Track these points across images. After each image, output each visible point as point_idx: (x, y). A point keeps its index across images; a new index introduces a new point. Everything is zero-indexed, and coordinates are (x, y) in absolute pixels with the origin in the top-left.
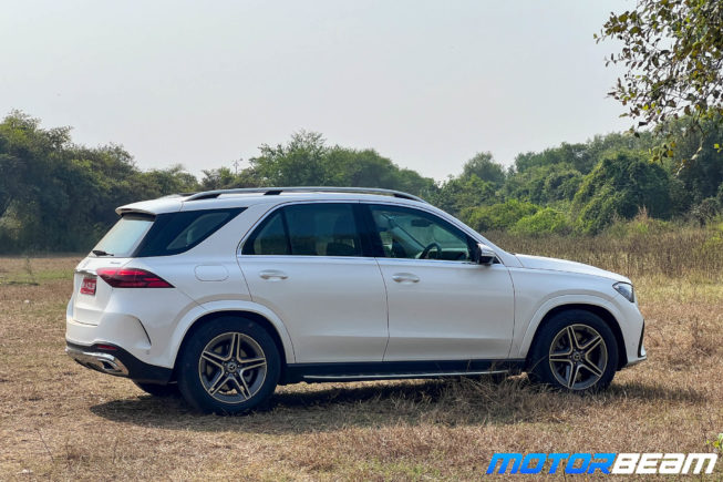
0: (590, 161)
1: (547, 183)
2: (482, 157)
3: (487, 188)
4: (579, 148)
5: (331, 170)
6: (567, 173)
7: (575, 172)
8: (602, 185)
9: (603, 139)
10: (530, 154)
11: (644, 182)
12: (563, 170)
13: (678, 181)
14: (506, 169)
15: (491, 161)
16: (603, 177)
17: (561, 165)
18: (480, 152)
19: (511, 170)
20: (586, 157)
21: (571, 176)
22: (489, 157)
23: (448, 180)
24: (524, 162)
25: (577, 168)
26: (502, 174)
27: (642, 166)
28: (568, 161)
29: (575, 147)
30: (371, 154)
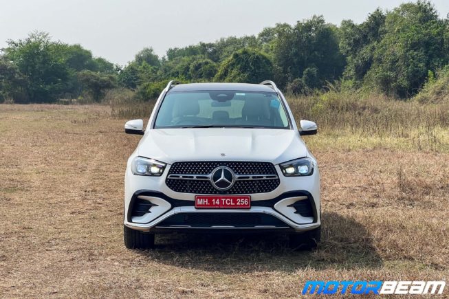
0: (217, 54)
1: (191, 67)
2: (147, 50)
3: (152, 70)
4: (211, 45)
5: (56, 56)
6: (204, 61)
7: (209, 60)
8: (232, 69)
9: (225, 40)
10: (176, 49)
11: (259, 68)
12: (201, 59)
13: (279, 68)
14: (160, 58)
15: (152, 53)
16: (233, 65)
17: (198, 56)
18: (146, 47)
19: (164, 59)
20: (215, 52)
21: (207, 63)
22: (151, 50)
23: (128, 65)
24: (173, 54)
25: (209, 58)
26: (158, 61)
27: (257, 58)
28: (203, 53)
29: (207, 45)
30: (78, 47)
